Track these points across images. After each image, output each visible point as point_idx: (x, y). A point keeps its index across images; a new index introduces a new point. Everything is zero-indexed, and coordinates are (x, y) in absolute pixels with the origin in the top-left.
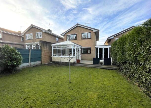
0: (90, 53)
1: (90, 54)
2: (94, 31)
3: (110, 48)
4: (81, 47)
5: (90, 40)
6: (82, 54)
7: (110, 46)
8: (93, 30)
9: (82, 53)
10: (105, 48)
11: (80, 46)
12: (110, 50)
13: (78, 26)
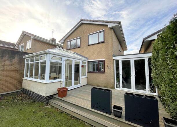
0: (104, 72)
1: (104, 74)
2: (110, 25)
3: (150, 59)
4: (86, 60)
5: (103, 44)
6: (89, 74)
7: (150, 55)
8: (107, 25)
9: (89, 72)
10: (135, 61)
11: (86, 58)
12: (150, 64)
13: (83, 24)
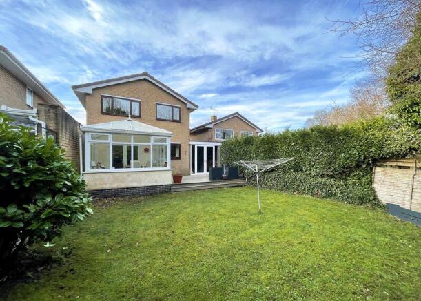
0: (179, 158)
1: (179, 161)
5: (179, 124)
8: (185, 104)
10: (208, 148)
13: (145, 79)
